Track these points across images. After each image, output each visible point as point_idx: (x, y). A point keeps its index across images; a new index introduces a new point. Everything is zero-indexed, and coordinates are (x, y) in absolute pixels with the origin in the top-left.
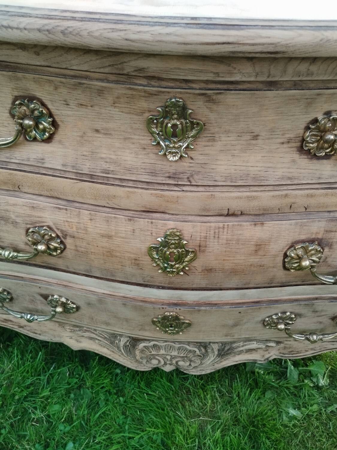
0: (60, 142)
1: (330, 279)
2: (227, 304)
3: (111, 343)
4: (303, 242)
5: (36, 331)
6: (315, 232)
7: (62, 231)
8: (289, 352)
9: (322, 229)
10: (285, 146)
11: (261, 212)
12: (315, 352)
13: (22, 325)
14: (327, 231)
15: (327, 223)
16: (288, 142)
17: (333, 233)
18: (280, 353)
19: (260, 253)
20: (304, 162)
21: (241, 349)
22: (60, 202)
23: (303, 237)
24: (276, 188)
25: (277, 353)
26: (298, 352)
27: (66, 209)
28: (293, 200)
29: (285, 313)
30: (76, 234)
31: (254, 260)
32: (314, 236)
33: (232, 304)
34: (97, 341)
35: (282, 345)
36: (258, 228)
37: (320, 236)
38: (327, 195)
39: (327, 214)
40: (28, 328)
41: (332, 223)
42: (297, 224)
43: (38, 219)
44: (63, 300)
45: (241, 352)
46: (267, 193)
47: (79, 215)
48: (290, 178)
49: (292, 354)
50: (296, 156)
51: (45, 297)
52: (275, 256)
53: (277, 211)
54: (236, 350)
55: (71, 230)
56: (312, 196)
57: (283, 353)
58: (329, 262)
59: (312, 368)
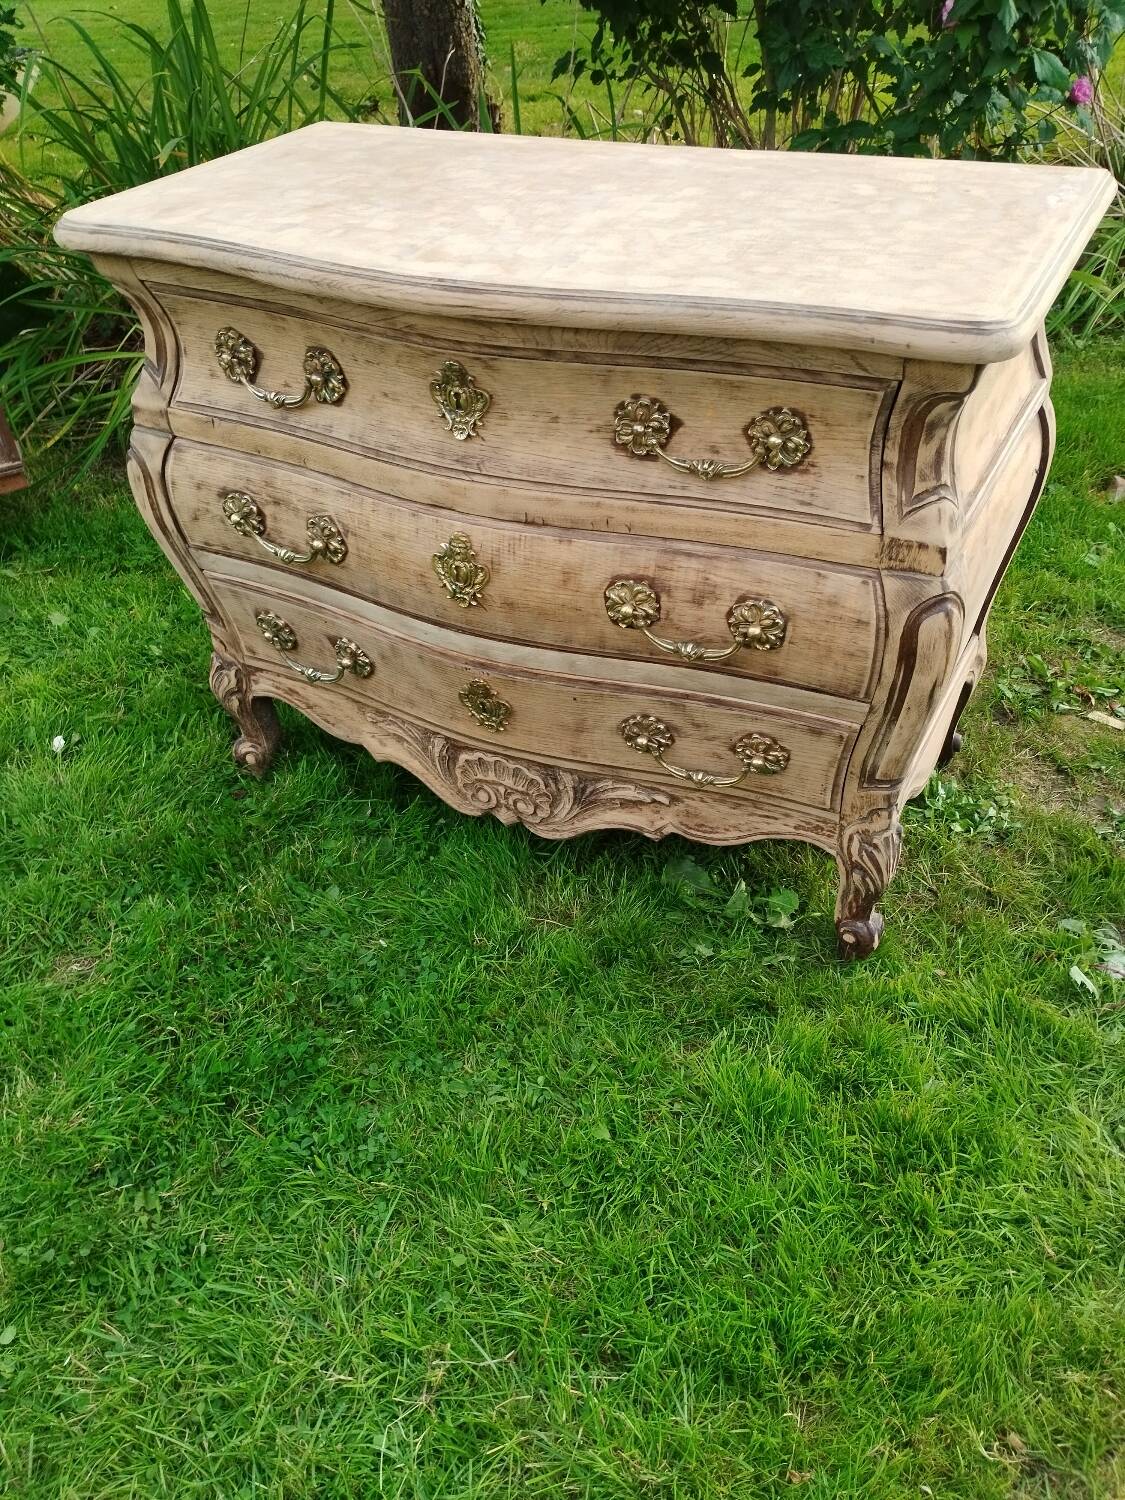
0: (350, 406)
1: (668, 644)
2: (551, 678)
3: (423, 749)
4: (627, 578)
5: (328, 718)
6: (642, 565)
7: (343, 525)
8: (697, 825)
9: (652, 563)
10: (594, 435)
11: (569, 525)
12: (742, 834)
13: (311, 703)
14: (659, 567)
15: (659, 555)
16: (598, 431)
17: (668, 572)
18: (682, 823)
19: (571, 586)
20: (621, 460)
21: (612, 795)
22: (345, 485)
23: (627, 571)
24: (587, 492)
25: (676, 821)
26: (713, 831)
27: (349, 495)
28: (609, 513)
29: (646, 716)
30: (358, 531)
31: (564, 596)
32: (641, 572)
33: (560, 679)
34: (406, 745)
35: (681, 807)
36: (564, 547)
37: (650, 573)
38: (653, 511)
39: (660, 542)
40: (319, 710)
41: (666, 556)
42: (616, 548)
43: (320, 506)
44: (353, 646)
45: (611, 804)
46: (573, 497)
47: (361, 503)
48: (604, 481)
49: (704, 832)
50: (611, 451)
51: (333, 640)
52: (593, 595)
53: (591, 527)
54: (603, 796)
55: (352, 525)
56: (633, 510)
57: (687, 826)
58: (676, 622)
59: (774, 900)
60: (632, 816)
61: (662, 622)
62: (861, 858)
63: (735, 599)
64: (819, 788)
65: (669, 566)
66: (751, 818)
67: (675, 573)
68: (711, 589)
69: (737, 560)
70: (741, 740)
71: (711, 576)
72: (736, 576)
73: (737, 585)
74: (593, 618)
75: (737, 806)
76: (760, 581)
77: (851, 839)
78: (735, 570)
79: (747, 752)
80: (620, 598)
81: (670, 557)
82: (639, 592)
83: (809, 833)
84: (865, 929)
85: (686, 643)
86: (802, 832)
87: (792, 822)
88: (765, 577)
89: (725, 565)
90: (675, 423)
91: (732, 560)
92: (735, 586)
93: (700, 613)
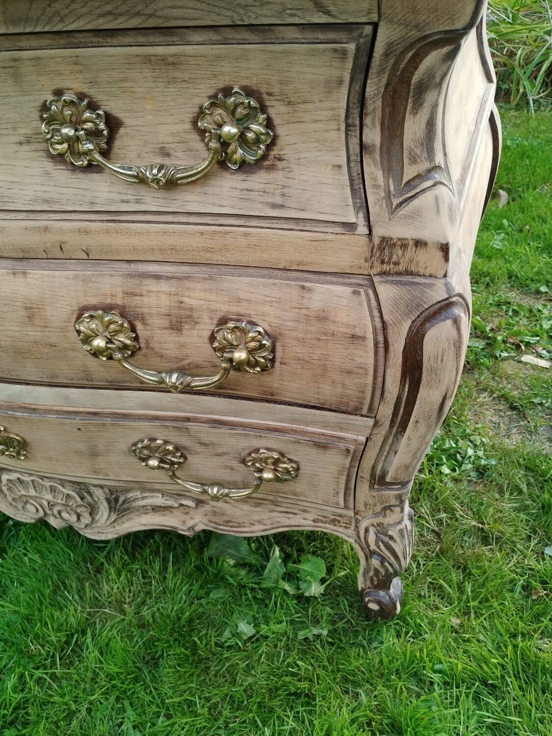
1: (151, 375)
2: (50, 411)
4: (95, 308)
6: (108, 293)
8: (224, 522)
9: (119, 289)
10: (26, 147)
11: (21, 255)
12: (266, 527)
14: (127, 293)
15: (124, 280)
16: (28, 142)
17: (138, 298)
18: (210, 521)
19: (37, 321)
20: (61, 174)
21: (141, 503)
23: (93, 301)
24: (32, 216)
25: (205, 520)
26: (240, 525)
28: (60, 238)
29: (153, 440)
31: (33, 333)
32: (109, 301)
33: (58, 412)
35: (207, 508)
36: (20, 279)
37: (119, 301)
38: (108, 231)
39: (124, 266)
41: (132, 280)
42: (76, 277)
45: (145, 510)
46: (16, 223)
48: (46, 201)
49: (232, 527)
50: (49, 165)
52: (63, 330)
53: (45, 256)
54: (135, 504)
56: (86, 232)
57: (216, 523)
58: (157, 350)
59: (305, 567)
60: (164, 518)
61: (144, 351)
62: (379, 547)
63: (215, 322)
64: (331, 492)
65: (137, 291)
66: (273, 514)
67: (145, 299)
68: (188, 313)
69: (210, 278)
70: (249, 454)
71: (185, 299)
72: (213, 297)
73: (214, 306)
74: (71, 353)
75: (258, 505)
76: (239, 300)
77: (367, 531)
78: (210, 290)
79: (257, 465)
80: (92, 330)
81: (136, 281)
82: (111, 322)
83: (327, 525)
84: (387, 598)
85: (170, 372)
86: (320, 524)
87: (311, 516)
88: (242, 295)
89: (199, 286)
90: (113, 124)
91: (205, 279)
92: (213, 308)
93: (181, 339)
